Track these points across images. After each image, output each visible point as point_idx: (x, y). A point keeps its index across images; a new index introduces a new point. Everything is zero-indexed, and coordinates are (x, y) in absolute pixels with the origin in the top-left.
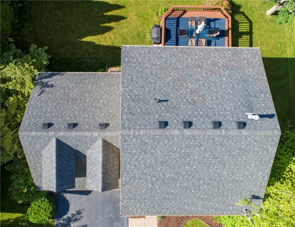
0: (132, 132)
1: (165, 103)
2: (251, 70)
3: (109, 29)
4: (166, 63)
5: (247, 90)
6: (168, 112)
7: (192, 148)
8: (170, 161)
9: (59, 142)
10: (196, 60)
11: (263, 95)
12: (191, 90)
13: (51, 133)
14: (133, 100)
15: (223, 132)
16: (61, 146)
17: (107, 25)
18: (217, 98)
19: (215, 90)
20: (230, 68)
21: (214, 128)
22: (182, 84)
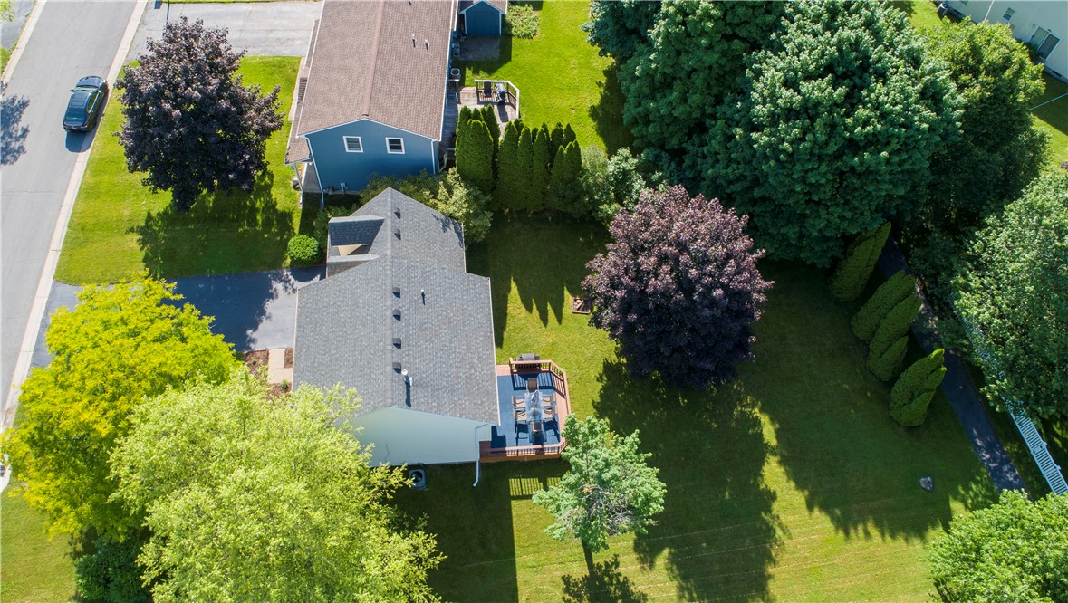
0: (388, 263)
1: (421, 301)
2: (467, 403)
3: (529, 309)
4: (470, 315)
5: (440, 389)
6: (411, 301)
7: (371, 325)
8: (358, 309)
9: (380, 223)
10: (477, 348)
11: (435, 404)
12: (438, 330)
13: (389, 214)
14: (424, 273)
15: (389, 347)
16: (376, 225)
17: (534, 307)
18: (429, 354)
19: (439, 354)
20: (468, 381)
21: (393, 339)
22: (445, 324)
